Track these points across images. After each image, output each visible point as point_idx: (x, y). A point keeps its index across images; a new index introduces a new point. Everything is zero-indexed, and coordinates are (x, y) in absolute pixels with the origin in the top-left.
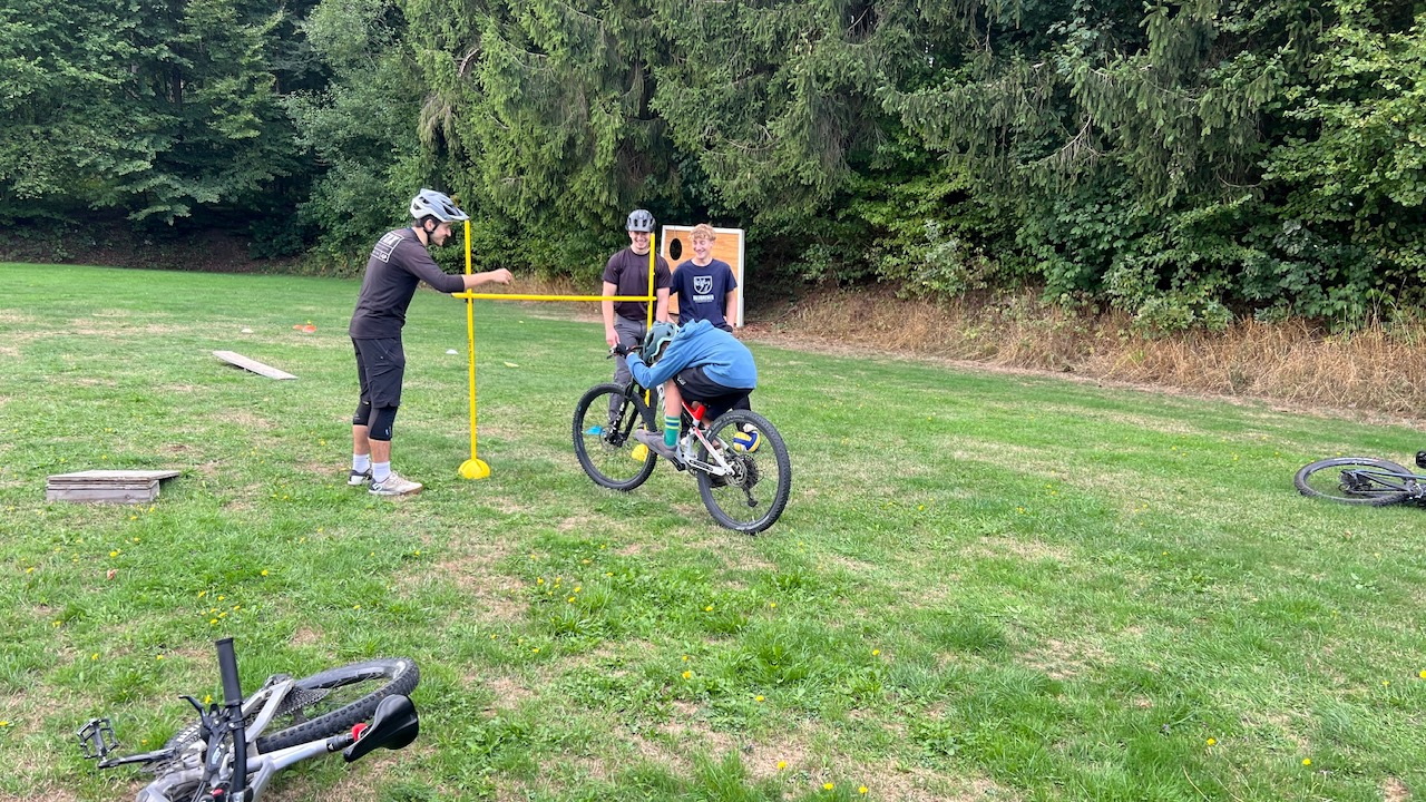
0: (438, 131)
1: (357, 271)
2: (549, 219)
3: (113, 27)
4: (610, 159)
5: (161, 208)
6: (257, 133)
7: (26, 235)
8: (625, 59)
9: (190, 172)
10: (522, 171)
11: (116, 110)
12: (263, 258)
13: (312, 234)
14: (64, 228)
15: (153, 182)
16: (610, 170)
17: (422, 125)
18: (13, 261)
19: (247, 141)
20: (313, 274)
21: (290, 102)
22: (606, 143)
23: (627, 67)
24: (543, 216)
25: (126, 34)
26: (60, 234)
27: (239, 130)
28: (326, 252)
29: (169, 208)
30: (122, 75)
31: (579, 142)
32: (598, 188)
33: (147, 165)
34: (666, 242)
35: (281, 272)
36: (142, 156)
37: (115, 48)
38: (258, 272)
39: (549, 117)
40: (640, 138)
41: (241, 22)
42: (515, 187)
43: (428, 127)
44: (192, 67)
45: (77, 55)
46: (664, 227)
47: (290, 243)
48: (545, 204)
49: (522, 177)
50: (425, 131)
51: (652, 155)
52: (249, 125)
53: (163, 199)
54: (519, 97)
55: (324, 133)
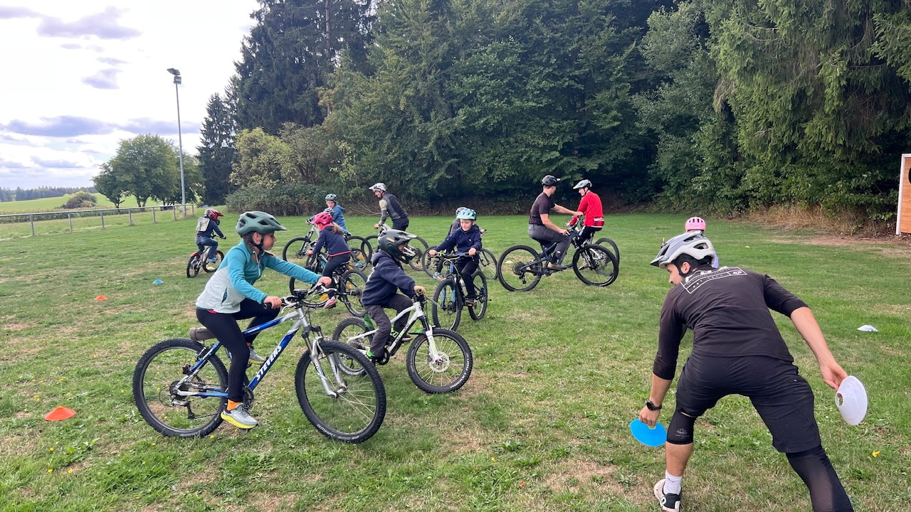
0: (725, 103)
1: (684, 209)
2: (794, 161)
3: (541, 72)
4: (835, 104)
5: (566, 177)
6: (619, 123)
7: (503, 200)
8: (854, 15)
9: (586, 153)
10: (770, 125)
11: (543, 123)
12: (630, 203)
13: (659, 185)
14: (520, 193)
15: (562, 162)
16: (838, 113)
17: (715, 102)
18: (494, 215)
19: (614, 129)
20: (659, 211)
21: (637, 100)
22: (831, 92)
23: (858, 23)
24: (789, 159)
25: (548, 75)
26: (518, 197)
27: (610, 123)
28: (666, 197)
29: (570, 177)
30: (545, 101)
31: (808, 94)
32: (824, 130)
33: (557, 154)
34: (905, 169)
35: (641, 212)
36: (554, 148)
37: (541, 86)
38: (626, 212)
39: (780, 77)
40: (869, 82)
41: (610, 54)
42: (765, 137)
43: (719, 102)
44: (583, 88)
45: (522, 94)
46: (903, 155)
47: (647, 192)
48: (791, 147)
49: (770, 129)
50: (717, 105)
51: (886, 95)
52: (615, 119)
53: (567, 173)
54: (751, 66)
55: (655, 118)
